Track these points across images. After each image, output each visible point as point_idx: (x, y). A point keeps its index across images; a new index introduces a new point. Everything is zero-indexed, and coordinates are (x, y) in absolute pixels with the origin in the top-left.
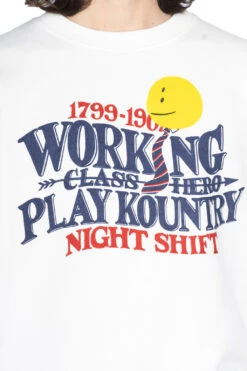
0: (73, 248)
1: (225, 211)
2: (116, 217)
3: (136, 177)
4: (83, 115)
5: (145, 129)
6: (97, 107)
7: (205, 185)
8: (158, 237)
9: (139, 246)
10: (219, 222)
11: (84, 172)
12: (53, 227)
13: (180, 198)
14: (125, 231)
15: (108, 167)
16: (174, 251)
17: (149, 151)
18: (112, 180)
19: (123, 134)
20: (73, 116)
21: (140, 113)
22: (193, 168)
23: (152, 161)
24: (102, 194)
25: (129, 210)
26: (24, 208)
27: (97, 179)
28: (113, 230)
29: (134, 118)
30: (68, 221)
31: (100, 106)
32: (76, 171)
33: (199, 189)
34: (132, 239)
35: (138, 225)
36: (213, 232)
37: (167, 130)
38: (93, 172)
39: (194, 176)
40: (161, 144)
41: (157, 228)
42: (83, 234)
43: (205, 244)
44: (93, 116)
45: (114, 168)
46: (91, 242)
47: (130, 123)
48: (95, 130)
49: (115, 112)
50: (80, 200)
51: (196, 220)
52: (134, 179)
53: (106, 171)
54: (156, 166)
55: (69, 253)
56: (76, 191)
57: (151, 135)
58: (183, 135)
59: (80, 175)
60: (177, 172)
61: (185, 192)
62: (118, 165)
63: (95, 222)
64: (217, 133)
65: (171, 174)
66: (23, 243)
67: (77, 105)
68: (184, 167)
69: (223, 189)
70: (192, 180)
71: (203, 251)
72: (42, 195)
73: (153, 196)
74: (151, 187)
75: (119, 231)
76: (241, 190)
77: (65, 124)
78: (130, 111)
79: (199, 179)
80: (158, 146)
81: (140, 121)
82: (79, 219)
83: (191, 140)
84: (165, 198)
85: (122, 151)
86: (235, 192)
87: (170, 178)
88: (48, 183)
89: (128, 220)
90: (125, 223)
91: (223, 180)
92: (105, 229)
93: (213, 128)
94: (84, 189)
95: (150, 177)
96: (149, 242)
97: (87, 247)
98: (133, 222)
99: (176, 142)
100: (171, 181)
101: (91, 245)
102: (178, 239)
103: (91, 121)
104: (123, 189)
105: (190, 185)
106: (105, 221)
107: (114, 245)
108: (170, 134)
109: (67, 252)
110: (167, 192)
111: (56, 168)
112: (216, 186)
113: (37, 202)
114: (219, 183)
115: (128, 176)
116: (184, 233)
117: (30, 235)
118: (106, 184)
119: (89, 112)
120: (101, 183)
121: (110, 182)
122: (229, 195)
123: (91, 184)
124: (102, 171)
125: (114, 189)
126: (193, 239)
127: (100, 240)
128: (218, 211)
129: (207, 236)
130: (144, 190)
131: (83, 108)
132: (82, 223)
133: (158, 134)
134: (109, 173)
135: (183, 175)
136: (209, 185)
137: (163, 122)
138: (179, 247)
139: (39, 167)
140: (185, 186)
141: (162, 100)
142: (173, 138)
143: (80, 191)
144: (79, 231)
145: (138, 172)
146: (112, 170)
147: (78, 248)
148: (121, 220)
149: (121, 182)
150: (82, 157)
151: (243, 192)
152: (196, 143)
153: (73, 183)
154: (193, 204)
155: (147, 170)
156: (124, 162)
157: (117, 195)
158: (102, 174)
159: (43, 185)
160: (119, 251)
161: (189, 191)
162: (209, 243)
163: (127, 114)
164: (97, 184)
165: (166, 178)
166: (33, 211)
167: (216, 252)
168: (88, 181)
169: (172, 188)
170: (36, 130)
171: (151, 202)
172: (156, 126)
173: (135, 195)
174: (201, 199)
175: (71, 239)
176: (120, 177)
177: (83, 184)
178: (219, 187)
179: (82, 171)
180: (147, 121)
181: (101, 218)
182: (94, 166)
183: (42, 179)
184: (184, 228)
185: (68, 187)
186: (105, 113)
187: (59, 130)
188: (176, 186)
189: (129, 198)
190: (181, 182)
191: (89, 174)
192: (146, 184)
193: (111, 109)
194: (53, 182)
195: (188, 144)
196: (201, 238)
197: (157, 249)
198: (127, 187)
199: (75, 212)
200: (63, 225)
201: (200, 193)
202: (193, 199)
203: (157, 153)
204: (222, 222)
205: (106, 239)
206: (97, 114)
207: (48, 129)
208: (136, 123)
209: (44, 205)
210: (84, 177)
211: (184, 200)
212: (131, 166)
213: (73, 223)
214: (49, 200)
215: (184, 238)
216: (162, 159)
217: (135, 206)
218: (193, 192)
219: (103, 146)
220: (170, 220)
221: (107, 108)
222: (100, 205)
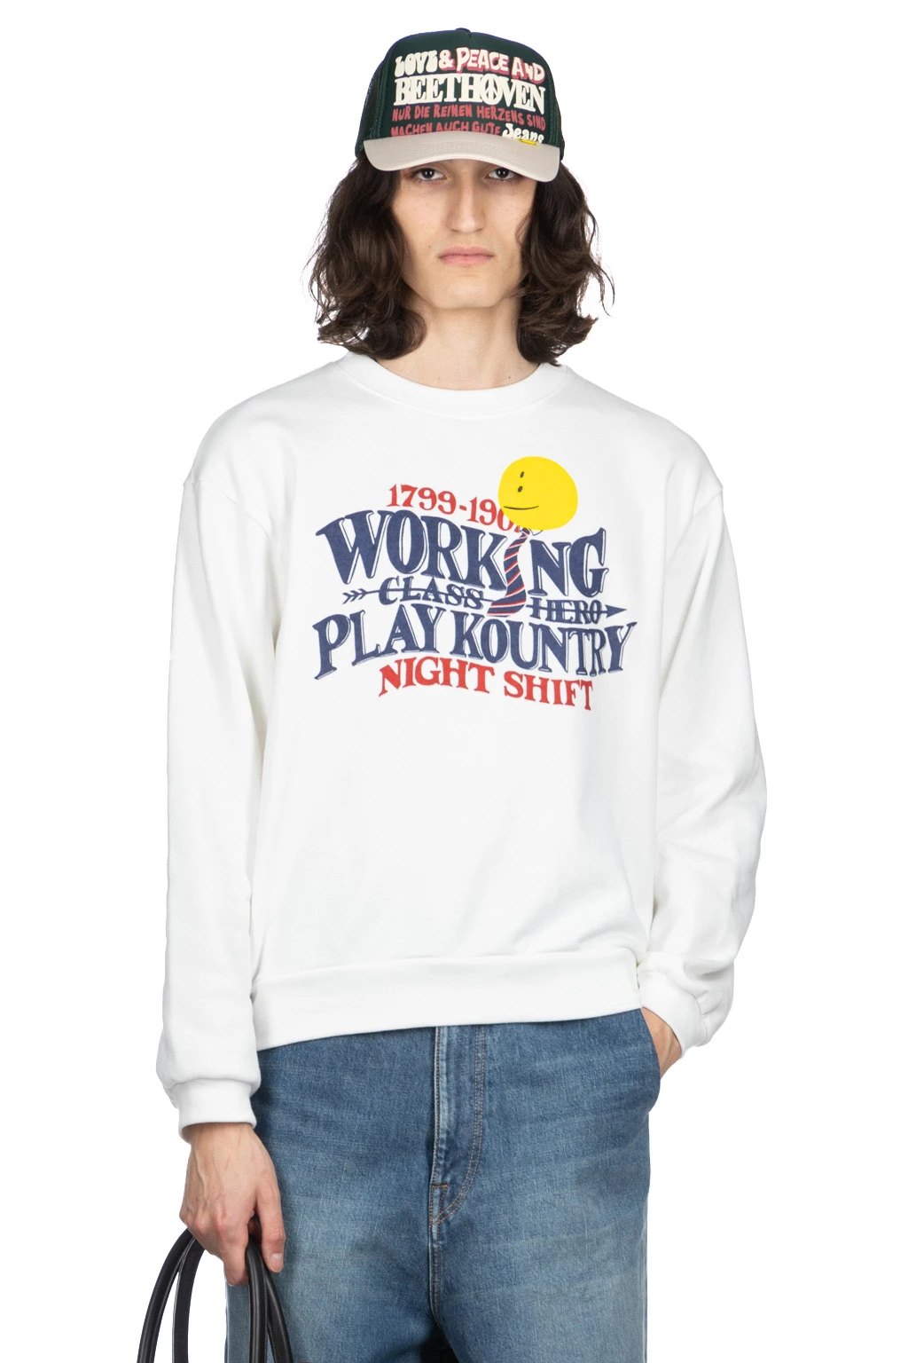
0: (388, 685)
1: (607, 653)
2: (452, 645)
3: (481, 593)
4: (407, 503)
5: (495, 528)
6: (427, 493)
7: (577, 611)
8: (508, 676)
9: (481, 687)
10: (597, 669)
11: (407, 581)
12: (361, 656)
13: (541, 626)
14: (462, 664)
15: (442, 576)
16: (530, 697)
17: (499, 559)
18: (447, 595)
19: (463, 532)
20: (394, 503)
21: (488, 506)
22: (561, 585)
23: (503, 573)
24: (432, 613)
25: (469, 637)
26: (321, 627)
27: (427, 591)
28: (446, 662)
29: (479, 512)
30: (382, 648)
31: (432, 491)
32: (397, 579)
33: (567, 616)
34: (472, 677)
35: (482, 658)
36: (587, 678)
37: (526, 531)
38: (420, 581)
39: (561, 597)
40: (516, 550)
41: (507, 663)
42: (404, 665)
43: (574, 692)
44: (422, 505)
45: (450, 578)
46: (414, 675)
47: (473, 519)
48: (424, 524)
49: (453, 501)
50: (401, 620)
51: (561, 656)
52: (477, 595)
53: (438, 581)
54: (509, 580)
55: (384, 691)
56: (395, 607)
57: (503, 537)
58: (548, 538)
59: (402, 585)
60: (538, 590)
61: (549, 618)
62: (455, 575)
63: (421, 650)
64: (597, 540)
65: (530, 592)
66: (316, 678)
67: (399, 490)
68: (547, 582)
69: (605, 622)
70: (559, 603)
71: (570, 702)
72: (348, 610)
73: (503, 620)
74: (499, 608)
75: (454, 665)
76: (631, 625)
77: (383, 514)
78: (474, 502)
79: (569, 601)
80: (512, 551)
81: (488, 517)
82: (399, 644)
83: (559, 546)
84: (520, 623)
85: (461, 556)
86: (621, 627)
87: (528, 596)
88: (356, 594)
89: (467, 650)
90: (463, 653)
91: (604, 609)
92: (436, 660)
93: (593, 532)
94: (407, 604)
95: (501, 595)
96: (495, 682)
97: (409, 682)
98: (474, 653)
99: (538, 548)
100: (529, 601)
101: (415, 681)
102: (537, 681)
103: (419, 513)
104: (461, 608)
105: (556, 609)
106: (435, 650)
107: (447, 682)
108: (530, 537)
109: (380, 690)
110: (523, 615)
111: (369, 574)
112: (595, 616)
113: (340, 620)
114: (599, 612)
115: (468, 591)
116: (545, 675)
117: (327, 667)
118: (437, 600)
119: (416, 499)
120: (432, 597)
121: (443, 597)
122: (612, 631)
123: (417, 597)
124: (433, 580)
125: (449, 608)
126: (557, 683)
127: (427, 675)
128: (596, 652)
129: (577, 682)
130: (491, 611)
131: (407, 494)
132: (403, 651)
133: (512, 536)
134: (442, 585)
135: (546, 594)
136: (584, 613)
137: (522, 520)
138: (537, 692)
139: (345, 570)
140: (549, 609)
141: (520, 489)
142: (533, 542)
143: (401, 606)
144: (399, 662)
145: (484, 586)
146: (447, 582)
147: (396, 683)
148: (458, 650)
149: (458, 599)
150: (406, 562)
151: (634, 629)
152: (567, 552)
153: (391, 596)
154: (559, 636)
155: (496, 584)
156: (463, 571)
157: (452, 615)
158: (433, 584)
159: (349, 596)
160: (453, 690)
161: (554, 617)
162: (580, 692)
163: (469, 507)
164: (426, 598)
165: (522, 597)
166: (333, 632)
167: (588, 707)
168: (413, 593)
169: (531, 611)
170: (342, 519)
171: (501, 629)
172: (511, 524)
173: (477, 617)
174: (570, 630)
175: (387, 673)
176: (458, 592)
177: (406, 597)
178: (598, 617)
179: (405, 580)
180: (498, 516)
181: (430, 646)
182: (423, 573)
183: (348, 589)
184: (545, 667)
185: (385, 600)
186: (439, 502)
187: (374, 521)
188: (536, 608)
189: (469, 621)
190: (544, 604)
191: (414, 584)
192: (494, 603)
193: (447, 497)
194: (364, 593)
195: (555, 552)
196: (569, 684)
197: (507, 693)
198: (466, 605)
199: (393, 635)
200: (375, 654)
201: (569, 621)
202: (560, 629)
203: (511, 562)
204: (602, 670)
205: (436, 674)
206: (428, 503)
207: (359, 519)
208: (482, 518)
209: (349, 624)
210: (407, 589)
211: (546, 629)
212: (473, 578)
213: (390, 650)
214: (356, 618)
215: (544, 681)
216: (517, 570)
217: (477, 633)
218: (560, 619)
219: (435, 548)
220: (527, 655)
221: (441, 496)
222: (429, 627)
